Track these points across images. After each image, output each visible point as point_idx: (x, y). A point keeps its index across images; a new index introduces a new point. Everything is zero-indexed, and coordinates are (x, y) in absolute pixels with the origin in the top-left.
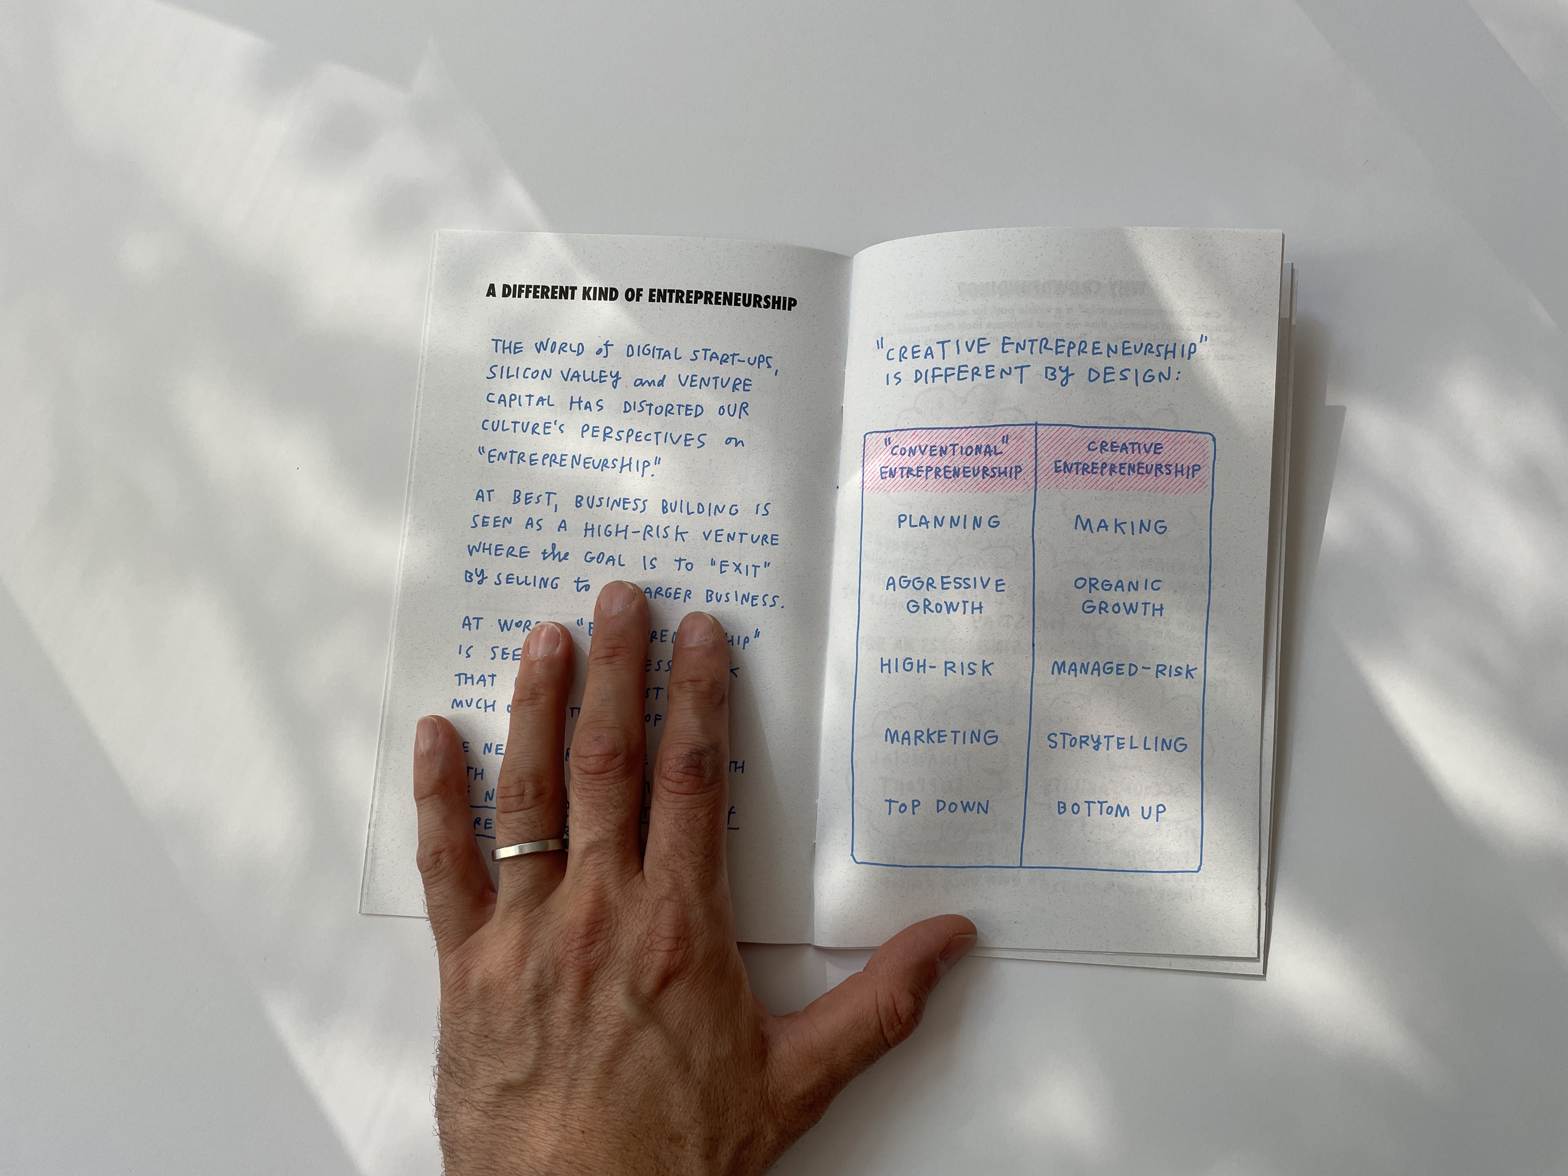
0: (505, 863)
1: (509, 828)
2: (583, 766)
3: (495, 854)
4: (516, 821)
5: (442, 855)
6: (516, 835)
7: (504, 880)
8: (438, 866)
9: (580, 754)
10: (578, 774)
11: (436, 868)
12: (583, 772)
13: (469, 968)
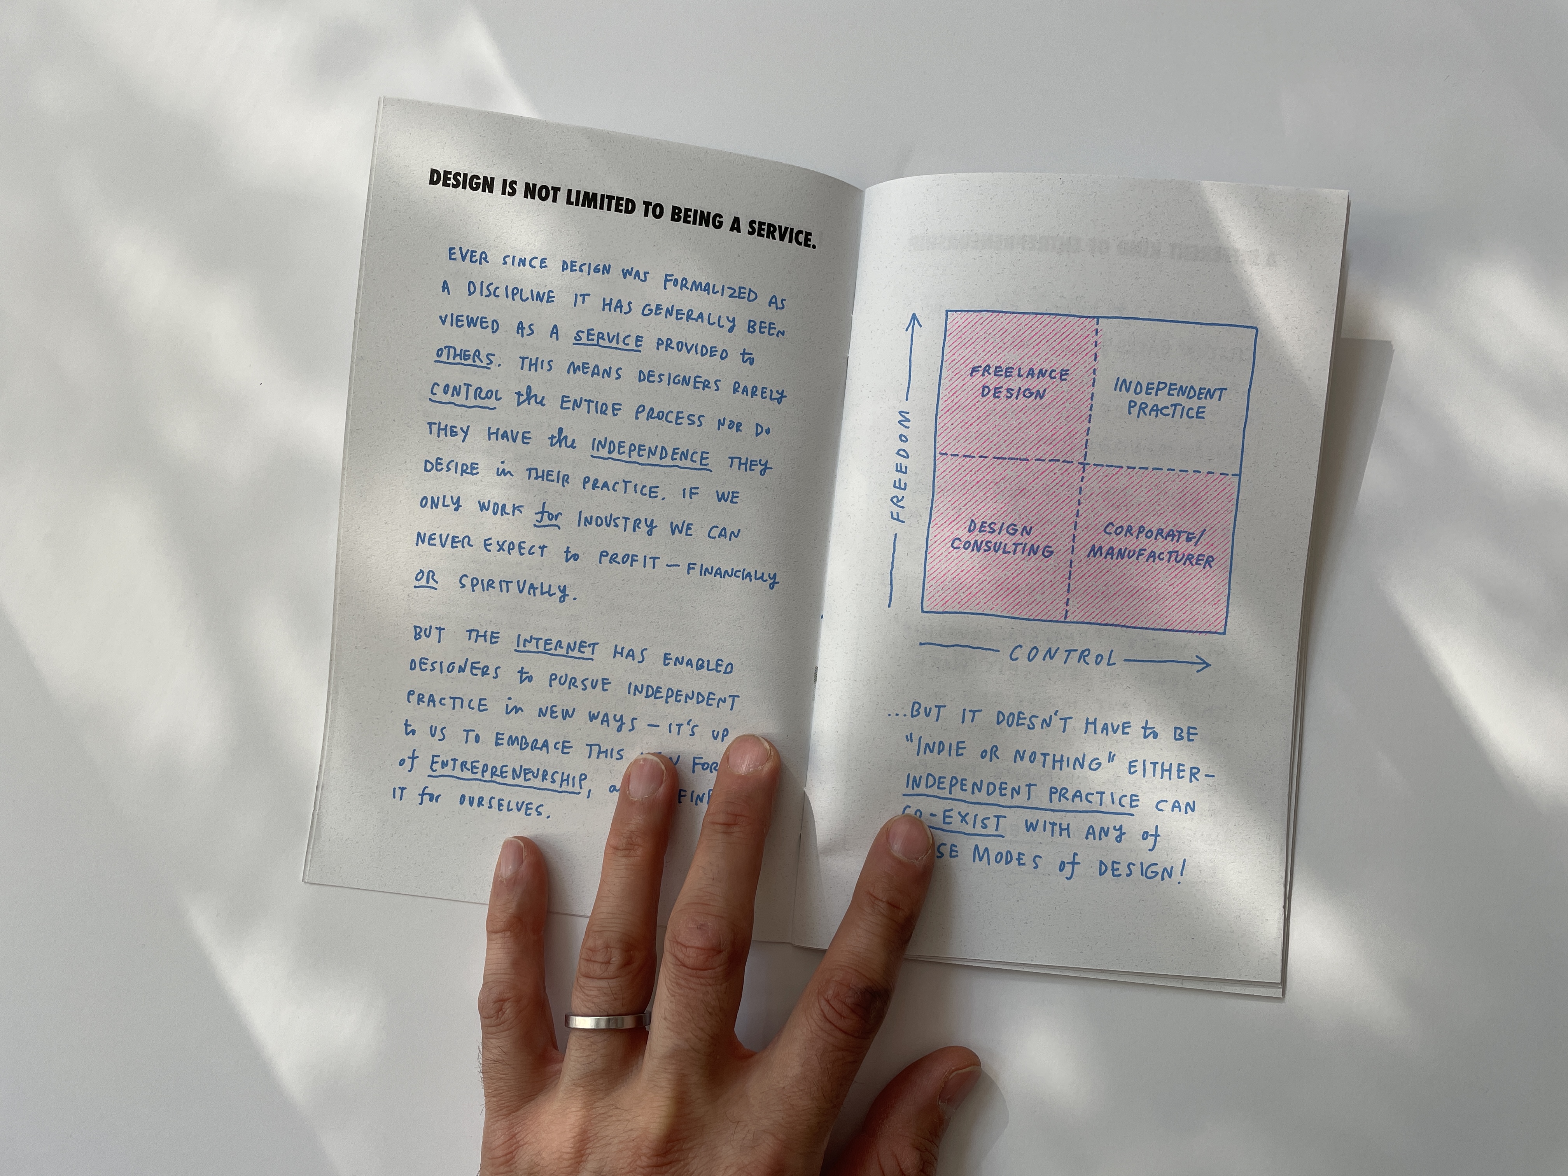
0: (577, 1033)
1: (588, 995)
2: (680, 956)
3: (569, 1020)
4: (595, 989)
5: (506, 1004)
6: (593, 1005)
7: (573, 1053)
8: (500, 1016)
9: (679, 940)
10: (673, 964)
11: (498, 1017)
12: (679, 963)
13: (521, 1143)
